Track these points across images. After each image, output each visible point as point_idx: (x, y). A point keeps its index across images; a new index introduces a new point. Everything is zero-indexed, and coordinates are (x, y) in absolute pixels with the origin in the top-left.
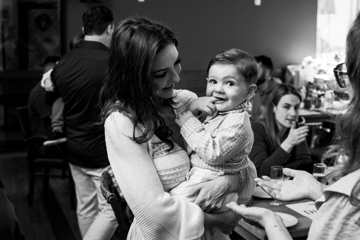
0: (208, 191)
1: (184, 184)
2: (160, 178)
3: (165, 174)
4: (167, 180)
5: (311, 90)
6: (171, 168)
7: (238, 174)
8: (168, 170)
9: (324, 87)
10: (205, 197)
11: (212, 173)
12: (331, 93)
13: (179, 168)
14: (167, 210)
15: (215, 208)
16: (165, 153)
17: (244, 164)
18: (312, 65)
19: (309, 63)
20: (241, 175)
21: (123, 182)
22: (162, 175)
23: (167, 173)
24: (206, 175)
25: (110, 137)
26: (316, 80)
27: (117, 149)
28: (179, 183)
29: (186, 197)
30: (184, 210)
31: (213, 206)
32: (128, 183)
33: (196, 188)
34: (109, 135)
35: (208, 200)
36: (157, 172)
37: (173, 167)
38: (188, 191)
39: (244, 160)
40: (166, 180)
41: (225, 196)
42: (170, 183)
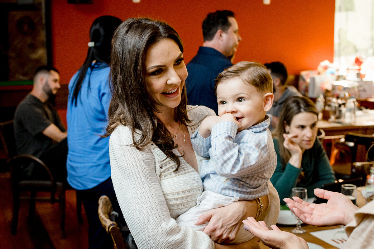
0: (220, 219)
1: (194, 210)
2: (166, 202)
3: (173, 197)
4: (175, 204)
5: (330, 98)
6: (180, 191)
7: (257, 201)
8: (177, 194)
9: (345, 95)
10: (216, 226)
11: (225, 198)
12: (354, 102)
13: (189, 192)
14: (171, 239)
15: (228, 239)
16: (173, 174)
17: (264, 190)
18: (329, 70)
19: (326, 68)
20: (260, 202)
21: (125, 205)
22: (170, 199)
23: (175, 197)
24: (218, 201)
25: (114, 154)
26: (334, 87)
27: (120, 168)
28: (189, 208)
29: (195, 224)
30: (191, 239)
31: (224, 236)
32: (130, 206)
33: (207, 215)
34: (113, 152)
35: (219, 228)
36: (164, 195)
37: (182, 190)
38: (198, 218)
39: (264, 186)
40: (173, 204)
41: (238, 225)
42: (178, 207)
